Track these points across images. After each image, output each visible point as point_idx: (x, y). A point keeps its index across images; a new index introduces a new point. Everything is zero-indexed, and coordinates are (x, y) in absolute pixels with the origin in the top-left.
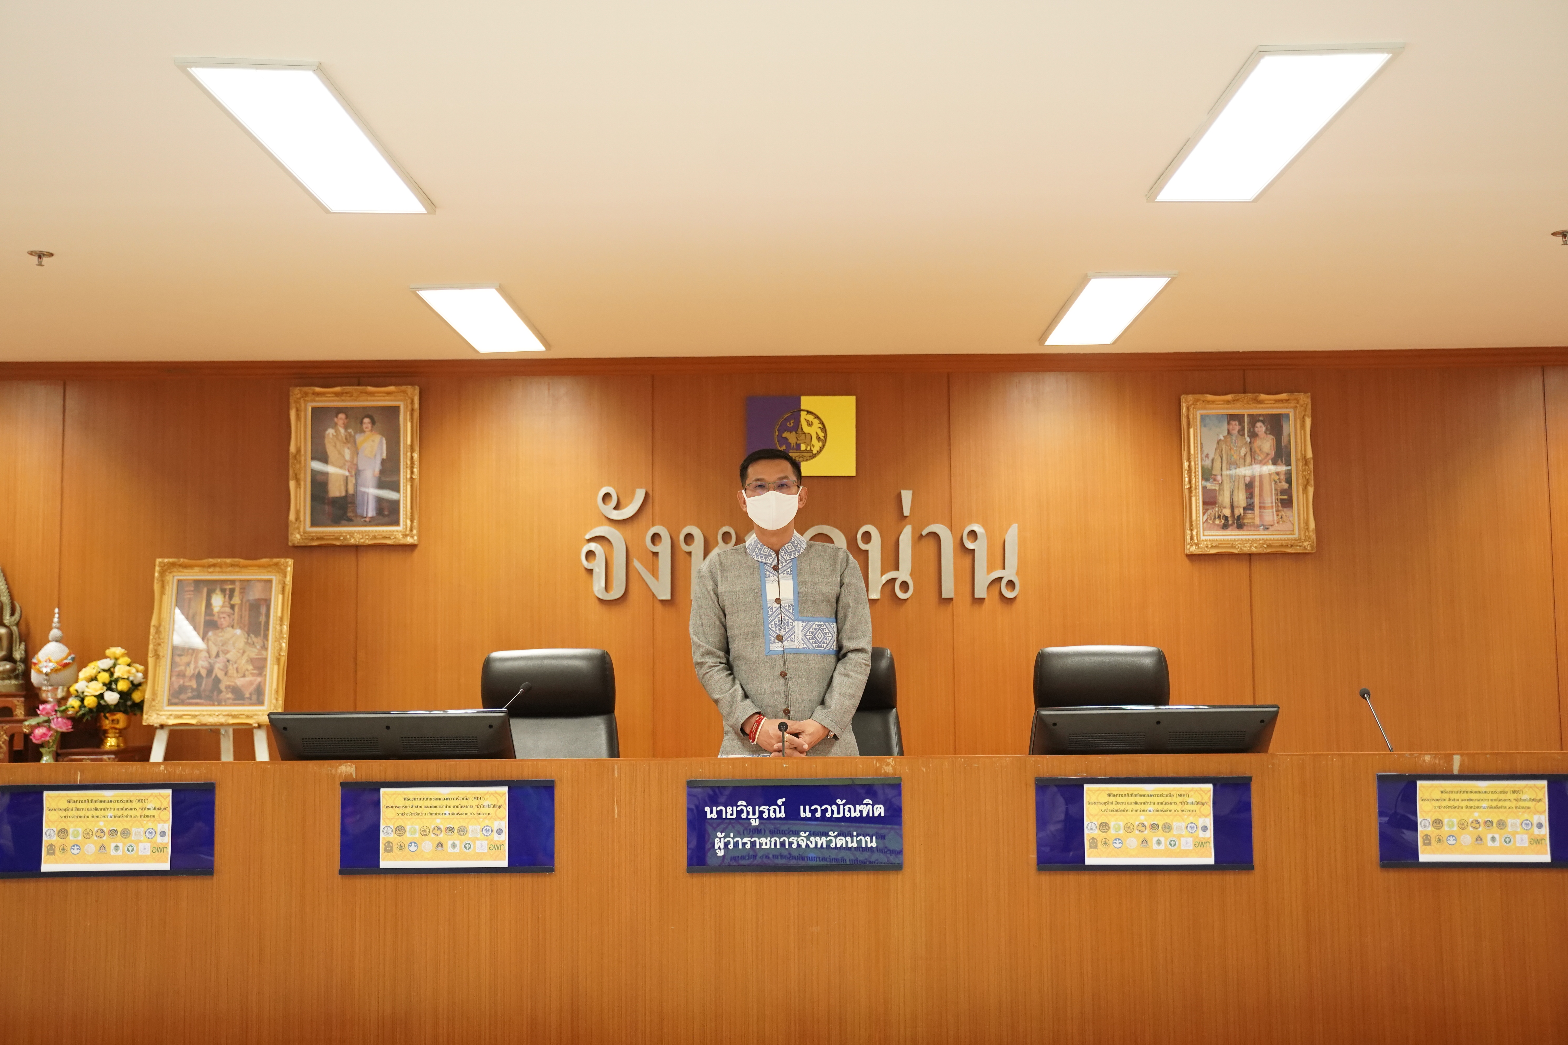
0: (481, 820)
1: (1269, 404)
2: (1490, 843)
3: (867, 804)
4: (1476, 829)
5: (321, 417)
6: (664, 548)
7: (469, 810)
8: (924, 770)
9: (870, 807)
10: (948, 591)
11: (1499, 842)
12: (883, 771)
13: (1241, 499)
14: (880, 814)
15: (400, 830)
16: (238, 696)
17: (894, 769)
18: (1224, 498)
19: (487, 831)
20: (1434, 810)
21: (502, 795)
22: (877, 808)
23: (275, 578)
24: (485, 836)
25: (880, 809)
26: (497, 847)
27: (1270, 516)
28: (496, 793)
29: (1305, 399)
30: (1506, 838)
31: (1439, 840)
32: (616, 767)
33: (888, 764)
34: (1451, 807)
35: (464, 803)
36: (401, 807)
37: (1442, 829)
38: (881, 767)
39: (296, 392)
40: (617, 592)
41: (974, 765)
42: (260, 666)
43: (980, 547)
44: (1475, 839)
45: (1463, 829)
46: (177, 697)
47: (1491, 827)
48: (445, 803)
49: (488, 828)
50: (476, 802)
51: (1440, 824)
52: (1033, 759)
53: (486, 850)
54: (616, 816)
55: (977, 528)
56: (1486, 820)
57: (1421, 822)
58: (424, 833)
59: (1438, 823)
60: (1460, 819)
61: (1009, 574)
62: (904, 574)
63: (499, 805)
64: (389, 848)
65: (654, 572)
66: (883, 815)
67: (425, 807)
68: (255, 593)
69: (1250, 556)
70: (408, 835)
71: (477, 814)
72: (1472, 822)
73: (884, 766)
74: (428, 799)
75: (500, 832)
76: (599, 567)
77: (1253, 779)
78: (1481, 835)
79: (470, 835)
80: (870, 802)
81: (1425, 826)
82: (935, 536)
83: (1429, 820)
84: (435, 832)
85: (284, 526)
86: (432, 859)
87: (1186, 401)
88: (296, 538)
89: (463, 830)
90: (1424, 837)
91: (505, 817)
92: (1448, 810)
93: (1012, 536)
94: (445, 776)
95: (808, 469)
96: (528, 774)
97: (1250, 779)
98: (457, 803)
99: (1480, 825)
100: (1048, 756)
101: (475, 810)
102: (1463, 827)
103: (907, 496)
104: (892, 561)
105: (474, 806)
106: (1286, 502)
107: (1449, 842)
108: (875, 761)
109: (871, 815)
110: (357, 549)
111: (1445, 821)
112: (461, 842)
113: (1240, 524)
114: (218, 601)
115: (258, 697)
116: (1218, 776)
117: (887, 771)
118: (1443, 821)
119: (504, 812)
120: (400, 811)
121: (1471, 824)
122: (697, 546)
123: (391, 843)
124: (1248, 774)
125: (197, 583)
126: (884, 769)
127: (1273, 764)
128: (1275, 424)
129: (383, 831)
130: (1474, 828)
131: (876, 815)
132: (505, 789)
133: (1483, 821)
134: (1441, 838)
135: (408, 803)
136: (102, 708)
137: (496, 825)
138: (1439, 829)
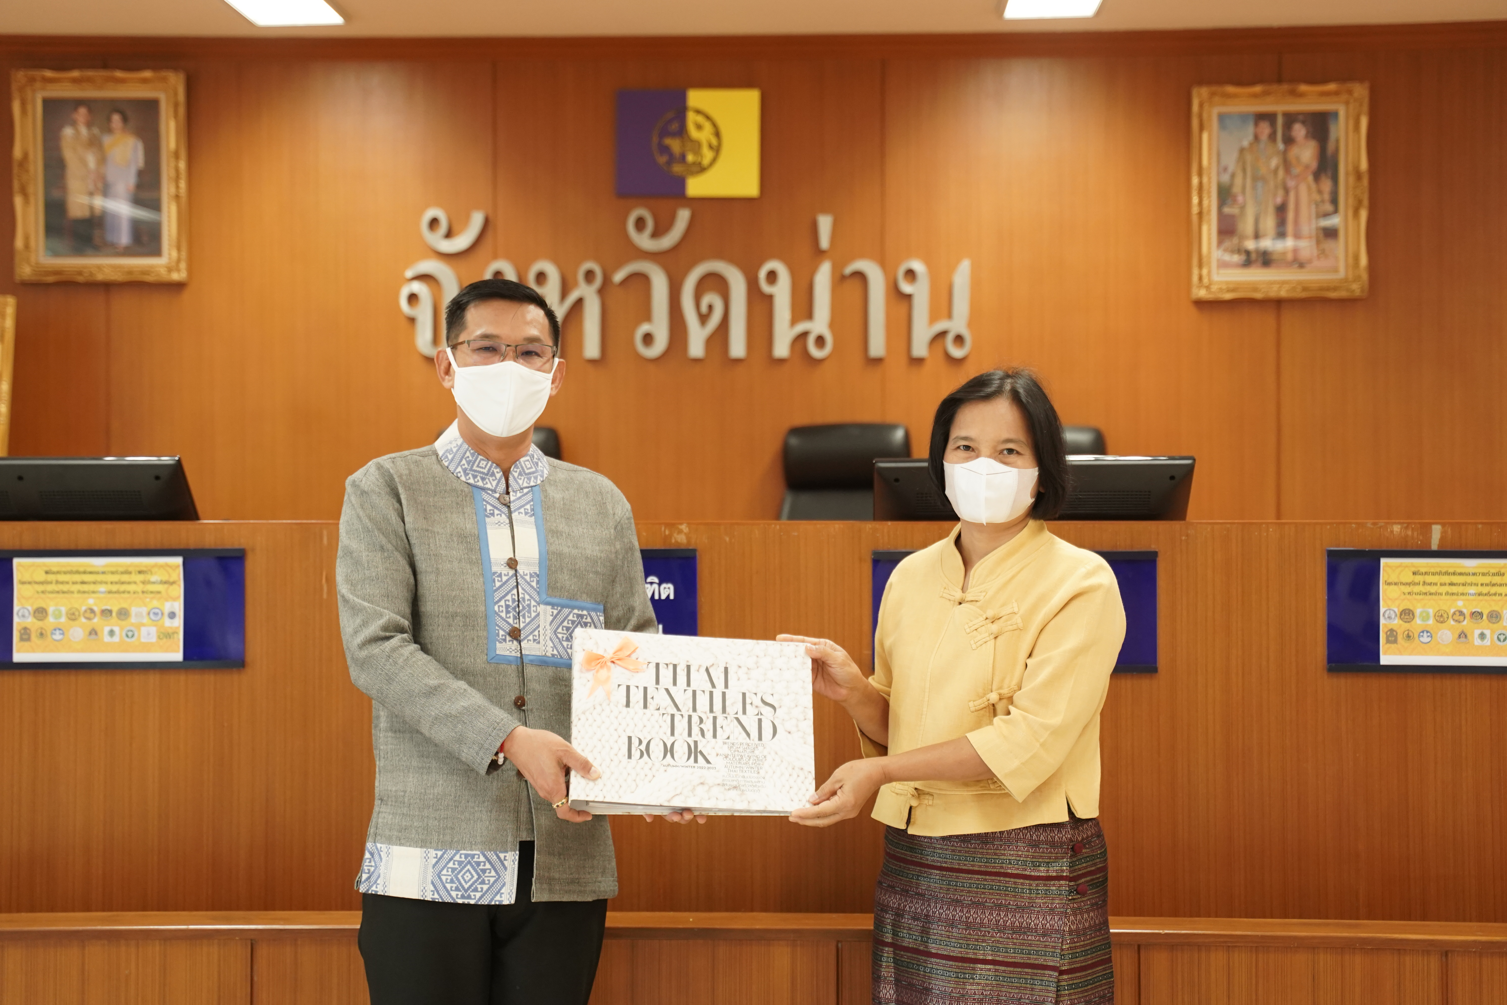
0: (148, 600)
2: (1477, 642)
3: (651, 583)
4: (1459, 622)
7: (131, 588)
8: (727, 539)
9: (656, 586)
11: (1489, 640)
12: (673, 541)
13: (1269, 226)
14: (668, 596)
15: (41, 613)
17: (688, 538)
18: (1247, 226)
19: (156, 614)
20: (1403, 597)
21: (175, 567)
22: (665, 588)
24: (153, 620)
25: (668, 590)
26: (168, 635)
27: (1307, 249)
28: (167, 565)
30: (1500, 634)
31: (1408, 636)
32: (325, 533)
33: (680, 532)
34: (1426, 594)
35: (125, 578)
36: (42, 583)
37: (1413, 623)
38: (670, 536)
41: (793, 534)
44: (1457, 636)
45: (1442, 622)
47: (1480, 621)
48: (100, 578)
49: (156, 611)
50: (141, 577)
51: (1411, 615)
52: (870, 526)
53: (154, 639)
54: (325, 596)
56: (1473, 611)
57: (1385, 612)
58: (72, 616)
59: (1407, 614)
60: (1437, 609)
63: (171, 580)
64: (26, 634)
66: (672, 597)
67: (74, 583)
70: (51, 619)
71: (143, 592)
72: (1454, 613)
73: (675, 535)
74: (78, 572)
75: (172, 615)
77: (1159, 554)
78: (1465, 631)
79: (133, 620)
80: (655, 580)
81: (1389, 618)
83: (1396, 610)
84: (87, 615)
86: (83, 650)
89: (123, 614)
90: (1388, 633)
91: (179, 597)
92: (1421, 597)
94: (100, 542)
96: (210, 541)
97: (1155, 554)
98: (115, 578)
99: (1464, 618)
100: (889, 523)
101: (139, 588)
102: (1442, 619)
105: (138, 582)
107: (1421, 639)
108: (663, 529)
109: (656, 597)
111: (1418, 612)
112: (122, 629)
113: (1266, 260)
116: (1115, 550)
117: (679, 541)
118: (1415, 612)
119: (179, 590)
120: (41, 588)
121: (1453, 616)
123: (29, 629)
124: (1153, 547)
126: (675, 539)
127: (1187, 535)
129: (18, 614)
130: (1456, 621)
131: (663, 597)
132: (179, 561)
133: (1469, 613)
134: (1411, 634)
135: (51, 577)
137: (167, 607)
138: (1409, 622)
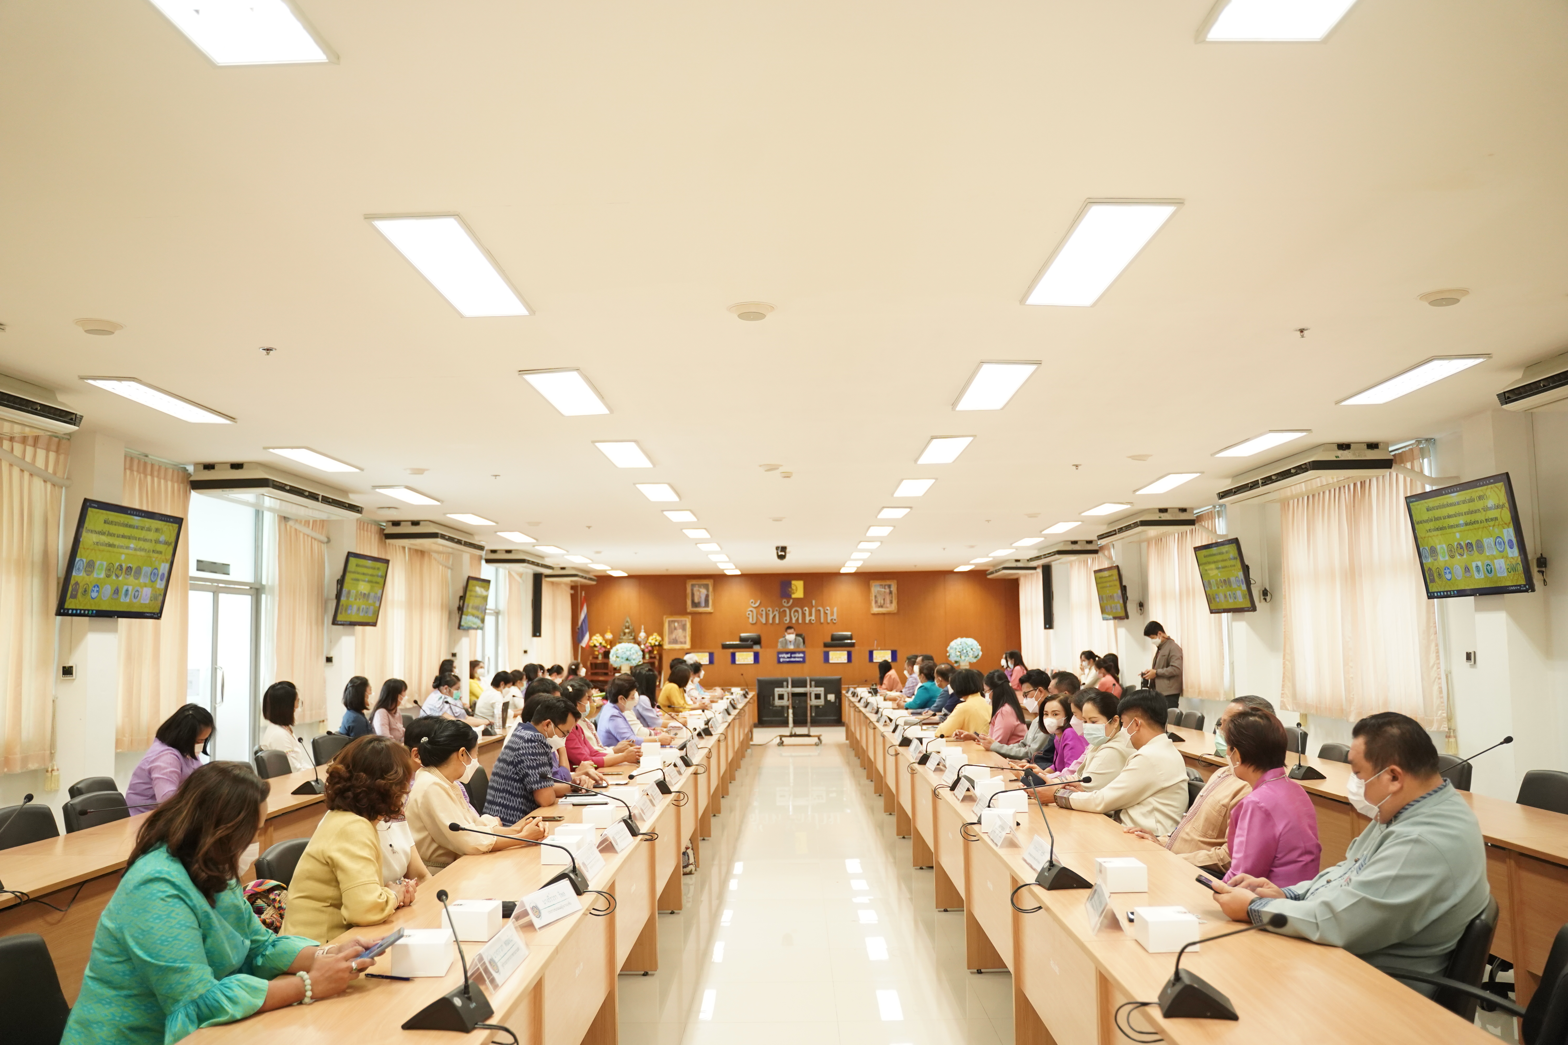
1: (888, 582)
5: (693, 586)
6: (764, 613)
10: (822, 621)
13: (882, 602)
16: (681, 643)
18: (879, 602)
23: (687, 620)
27: (888, 605)
29: (895, 581)
39: (688, 581)
40: (754, 622)
42: (685, 637)
43: (828, 612)
46: (670, 643)
55: (828, 608)
61: (835, 617)
62: (813, 618)
65: (762, 617)
68: (683, 623)
69: (884, 614)
76: (751, 616)
82: (819, 610)
85: (686, 609)
87: (871, 582)
88: (688, 611)
93: (835, 609)
95: (794, 596)
103: (814, 602)
104: (810, 615)
106: (891, 602)
110: (701, 613)
113: (881, 606)
114: (676, 624)
115: (685, 643)
122: (771, 613)
125: (672, 621)
128: (889, 586)
136: (655, 645)
